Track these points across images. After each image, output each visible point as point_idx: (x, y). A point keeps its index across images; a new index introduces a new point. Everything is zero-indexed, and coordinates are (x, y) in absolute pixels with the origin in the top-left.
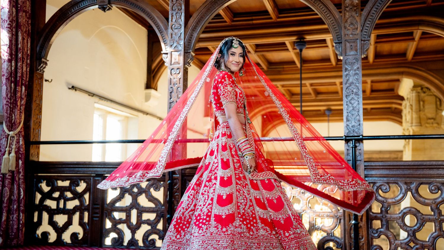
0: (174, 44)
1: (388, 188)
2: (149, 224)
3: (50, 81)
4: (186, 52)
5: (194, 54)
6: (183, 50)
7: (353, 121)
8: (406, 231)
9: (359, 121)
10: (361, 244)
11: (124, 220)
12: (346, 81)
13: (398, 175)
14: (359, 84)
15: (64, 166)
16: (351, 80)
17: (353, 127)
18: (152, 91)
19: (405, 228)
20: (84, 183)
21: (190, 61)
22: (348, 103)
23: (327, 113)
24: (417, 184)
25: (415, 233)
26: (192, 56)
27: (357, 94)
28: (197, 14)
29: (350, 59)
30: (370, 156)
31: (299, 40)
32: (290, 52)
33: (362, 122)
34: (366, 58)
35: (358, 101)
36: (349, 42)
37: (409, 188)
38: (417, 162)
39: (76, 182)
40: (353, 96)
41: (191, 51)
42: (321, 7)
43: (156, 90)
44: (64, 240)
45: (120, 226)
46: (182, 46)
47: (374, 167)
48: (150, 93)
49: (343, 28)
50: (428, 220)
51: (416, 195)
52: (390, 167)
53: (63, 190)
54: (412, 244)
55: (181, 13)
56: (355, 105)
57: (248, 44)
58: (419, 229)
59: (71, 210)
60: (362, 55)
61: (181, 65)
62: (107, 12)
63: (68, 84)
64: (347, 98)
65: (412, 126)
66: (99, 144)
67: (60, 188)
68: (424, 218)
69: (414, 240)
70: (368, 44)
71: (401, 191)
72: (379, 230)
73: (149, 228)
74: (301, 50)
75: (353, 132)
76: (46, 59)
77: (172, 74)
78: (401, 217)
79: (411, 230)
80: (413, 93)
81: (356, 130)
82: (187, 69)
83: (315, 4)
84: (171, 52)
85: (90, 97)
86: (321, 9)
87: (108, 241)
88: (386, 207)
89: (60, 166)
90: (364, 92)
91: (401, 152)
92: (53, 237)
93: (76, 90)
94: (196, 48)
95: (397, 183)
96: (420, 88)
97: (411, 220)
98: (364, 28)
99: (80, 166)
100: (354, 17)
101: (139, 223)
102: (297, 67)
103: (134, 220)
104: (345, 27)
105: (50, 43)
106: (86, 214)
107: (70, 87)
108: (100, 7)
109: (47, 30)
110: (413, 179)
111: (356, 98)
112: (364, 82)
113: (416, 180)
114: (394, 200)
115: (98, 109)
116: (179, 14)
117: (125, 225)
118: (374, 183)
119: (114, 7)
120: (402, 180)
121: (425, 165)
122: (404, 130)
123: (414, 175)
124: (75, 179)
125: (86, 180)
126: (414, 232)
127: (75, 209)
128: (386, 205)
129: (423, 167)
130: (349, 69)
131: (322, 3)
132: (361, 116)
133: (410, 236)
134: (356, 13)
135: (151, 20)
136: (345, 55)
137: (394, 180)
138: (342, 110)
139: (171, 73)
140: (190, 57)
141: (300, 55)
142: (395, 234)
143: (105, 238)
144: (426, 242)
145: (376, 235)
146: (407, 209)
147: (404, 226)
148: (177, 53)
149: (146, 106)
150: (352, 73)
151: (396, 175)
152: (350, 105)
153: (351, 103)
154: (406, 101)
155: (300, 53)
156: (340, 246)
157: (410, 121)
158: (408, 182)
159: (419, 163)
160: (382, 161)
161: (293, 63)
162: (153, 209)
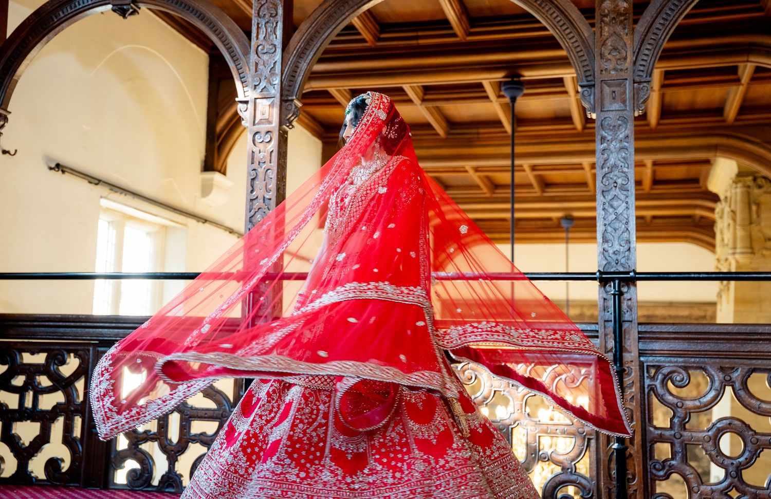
0: (261, 84)
1: (685, 378)
2: (203, 443)
3: (12, 152)
4: (284, 100)
5: (299, 105)
6: (278, 95)
7: (616, 243)
8: (721, 465)
9: (628, 242)
10: (631, 491)
11: (154, 434)
12: (602, 163)
13: (705, 353)
14: (628, 168)
15: (35, 323)
16: (612, 161)
17: (616, 254)
18: (217, 176)
19: (720, 459)
20: (75, 357)
21: (293, 118)
22: (607, 206)
23: (564, 224)
24: (745, 371)
25: (741, 470)
26: (296, 107)
27: (623, 188)
28: (308, 25)
29: (612, 118)
30: (650, 313)
31: (510, 79)
32: (491, 101)
33: (634, 244)
34: (644, 117)
35: (627, 203)
36: (609, 86)
37: (728, 378)
38: (744, 328)
39: (59, 357)
40: (617, 192)
41: (294, 97)
42: (555, 15)
43: (224, 174)
44: (32, 472)
45: (145, 447)
46: (278, 87)
47: (658, 336)
48: (212, 180)
49: (597, 58)
50: (767, 445)
51: (742, 393)
52: (690, 336)
53: (32, 371)
54: (734, 494)
55: (277, 23)
56: (620, 210)
57: (408, 85)
58: (749, 463)
59: (47, 412)
60: (634, 111)
61: (274, 125)
62: (130, 18)
63: (48, 159)
64: (604, 197)
65: (734, 254)
66: (108, 280)
67: (27, 367)
68: (758, 440)
69: (738, 484)
70: (647, 90)
71: (712, 385)
72: (669, 463)
73: (203, 450)
74: (513, 99)
75: (617, 264)
76: (5, 110)
77: (256, 143)
78: (712, 438)
79: (732, 464)
80: (736, 188)
81: (623, 261)
82: (286, 133)
83: (543, 8)
84: (256, 99)
85: (92, 186)
86: (555, 18)
87: (121, 477)
88: (683, 416)
89: (29, 323)
90: (638, 183)
91: (714, 304)
92: (9, 467)
93: (63, 172)
94: (304, 92)
95: (704, 369)
96: (750, 178)
97: (732, 444)
98: (640, 58)
99: (67, 324)
100: (619, 35)
101: (184, 440)
102: (506, 132)
103: (174, 434)
104: (602, 56)
105: (15, 78)
106: (78, 421)
107: (53, 166)
108: (115, 8)
109: (9, 53)
110: (736, 360)
111: (622, 197)
112: (639, 165)
113: (743, 364)
114: (697, 403)
115: (108, 210)
116: (273, 23)
117: (156, 444)
118: (658, 368)
119: (143, 8)
120: (714, 363)
121: (761, 334)
122: (718, 260)
123: (738, 353)
124: (58, 349)
125: (80, 352)
126: (739, 469)
127: (57, 410)
128: (681, 412)
129: (756, 337)
130: (609, 138)
131: (557, 7)
132: (631, 232)
133: (731, 476)
134: (624, 29)
135: (217, 35)
136: (601, 111)
137: (698, 362)
138: (594, 218)
139: (254, 141)
140: (293, 109)
141: (511, 108)
142: (700, 471)
143: (115, 469)
144: (763, 489)
145: (662, 473)
146: (724, 421)
147: (718, 457)
148: (266, 102)
149: (203, 206)
150: (614, 145)
151: (703, 353)
152: (611, 210)
153: (612, 206)
154: (723, 202)
155: (511, 104)
156: (588, 494)
157: (731, 245)
158: (727, 366)
159: (749, 329)
160: (673, 324)
161: (497, 123)
162: (212, 412)
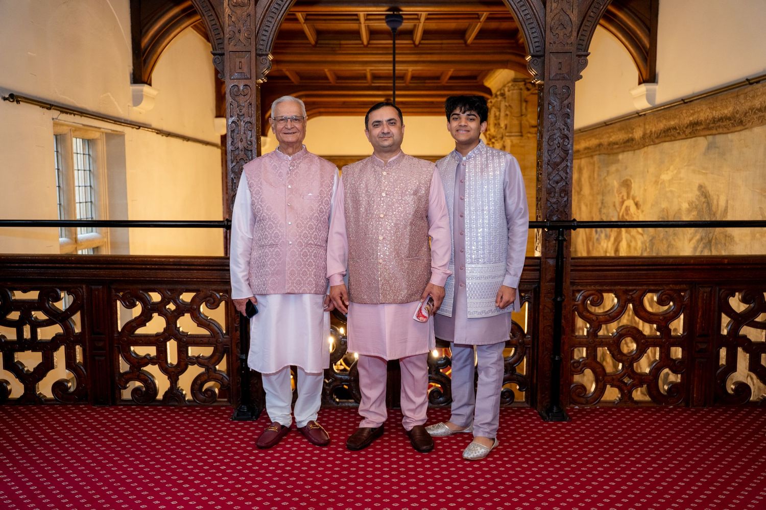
2: (201, 365)
11: (154, 358)
20: (68, 295)
39: (53, 294)
44: (41, 394)
45: (148, 369)
53: (26, 307)
59: (47, 342)
67: (21, 304)
73: (202, 370)
87: (126, 394)
92: (17, 389)
101: (183, 363)
103: (172, 357)
106: (78, 349)
117: (156, 366)
125: (73, 290)
127: (56, 341)
143: (121, 389)
162: (208, 339)
